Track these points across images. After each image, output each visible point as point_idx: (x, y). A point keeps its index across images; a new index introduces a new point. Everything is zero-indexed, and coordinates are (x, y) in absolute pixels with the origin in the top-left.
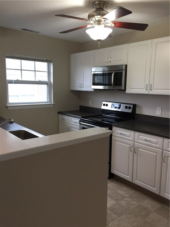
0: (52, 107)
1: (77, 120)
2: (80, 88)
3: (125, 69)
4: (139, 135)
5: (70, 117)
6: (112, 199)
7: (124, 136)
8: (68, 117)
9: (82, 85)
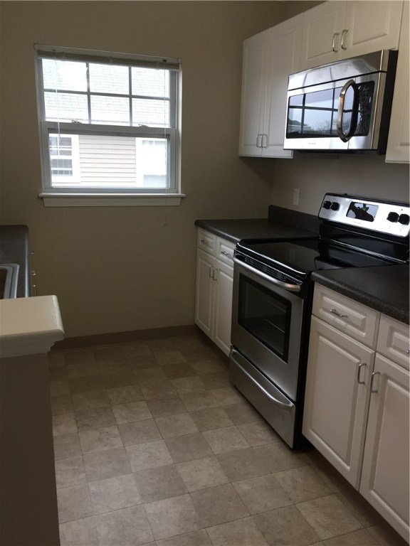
0: (178, 204)
1: (230, 248)
2: (260, 149)
3: (386, 69)
4: (392, 330)
5: (220, 240)
6: (264, 534)
7: (345, 321)
8: (214, 237)
9: (265, 137)
